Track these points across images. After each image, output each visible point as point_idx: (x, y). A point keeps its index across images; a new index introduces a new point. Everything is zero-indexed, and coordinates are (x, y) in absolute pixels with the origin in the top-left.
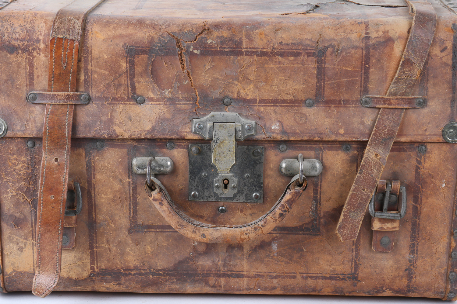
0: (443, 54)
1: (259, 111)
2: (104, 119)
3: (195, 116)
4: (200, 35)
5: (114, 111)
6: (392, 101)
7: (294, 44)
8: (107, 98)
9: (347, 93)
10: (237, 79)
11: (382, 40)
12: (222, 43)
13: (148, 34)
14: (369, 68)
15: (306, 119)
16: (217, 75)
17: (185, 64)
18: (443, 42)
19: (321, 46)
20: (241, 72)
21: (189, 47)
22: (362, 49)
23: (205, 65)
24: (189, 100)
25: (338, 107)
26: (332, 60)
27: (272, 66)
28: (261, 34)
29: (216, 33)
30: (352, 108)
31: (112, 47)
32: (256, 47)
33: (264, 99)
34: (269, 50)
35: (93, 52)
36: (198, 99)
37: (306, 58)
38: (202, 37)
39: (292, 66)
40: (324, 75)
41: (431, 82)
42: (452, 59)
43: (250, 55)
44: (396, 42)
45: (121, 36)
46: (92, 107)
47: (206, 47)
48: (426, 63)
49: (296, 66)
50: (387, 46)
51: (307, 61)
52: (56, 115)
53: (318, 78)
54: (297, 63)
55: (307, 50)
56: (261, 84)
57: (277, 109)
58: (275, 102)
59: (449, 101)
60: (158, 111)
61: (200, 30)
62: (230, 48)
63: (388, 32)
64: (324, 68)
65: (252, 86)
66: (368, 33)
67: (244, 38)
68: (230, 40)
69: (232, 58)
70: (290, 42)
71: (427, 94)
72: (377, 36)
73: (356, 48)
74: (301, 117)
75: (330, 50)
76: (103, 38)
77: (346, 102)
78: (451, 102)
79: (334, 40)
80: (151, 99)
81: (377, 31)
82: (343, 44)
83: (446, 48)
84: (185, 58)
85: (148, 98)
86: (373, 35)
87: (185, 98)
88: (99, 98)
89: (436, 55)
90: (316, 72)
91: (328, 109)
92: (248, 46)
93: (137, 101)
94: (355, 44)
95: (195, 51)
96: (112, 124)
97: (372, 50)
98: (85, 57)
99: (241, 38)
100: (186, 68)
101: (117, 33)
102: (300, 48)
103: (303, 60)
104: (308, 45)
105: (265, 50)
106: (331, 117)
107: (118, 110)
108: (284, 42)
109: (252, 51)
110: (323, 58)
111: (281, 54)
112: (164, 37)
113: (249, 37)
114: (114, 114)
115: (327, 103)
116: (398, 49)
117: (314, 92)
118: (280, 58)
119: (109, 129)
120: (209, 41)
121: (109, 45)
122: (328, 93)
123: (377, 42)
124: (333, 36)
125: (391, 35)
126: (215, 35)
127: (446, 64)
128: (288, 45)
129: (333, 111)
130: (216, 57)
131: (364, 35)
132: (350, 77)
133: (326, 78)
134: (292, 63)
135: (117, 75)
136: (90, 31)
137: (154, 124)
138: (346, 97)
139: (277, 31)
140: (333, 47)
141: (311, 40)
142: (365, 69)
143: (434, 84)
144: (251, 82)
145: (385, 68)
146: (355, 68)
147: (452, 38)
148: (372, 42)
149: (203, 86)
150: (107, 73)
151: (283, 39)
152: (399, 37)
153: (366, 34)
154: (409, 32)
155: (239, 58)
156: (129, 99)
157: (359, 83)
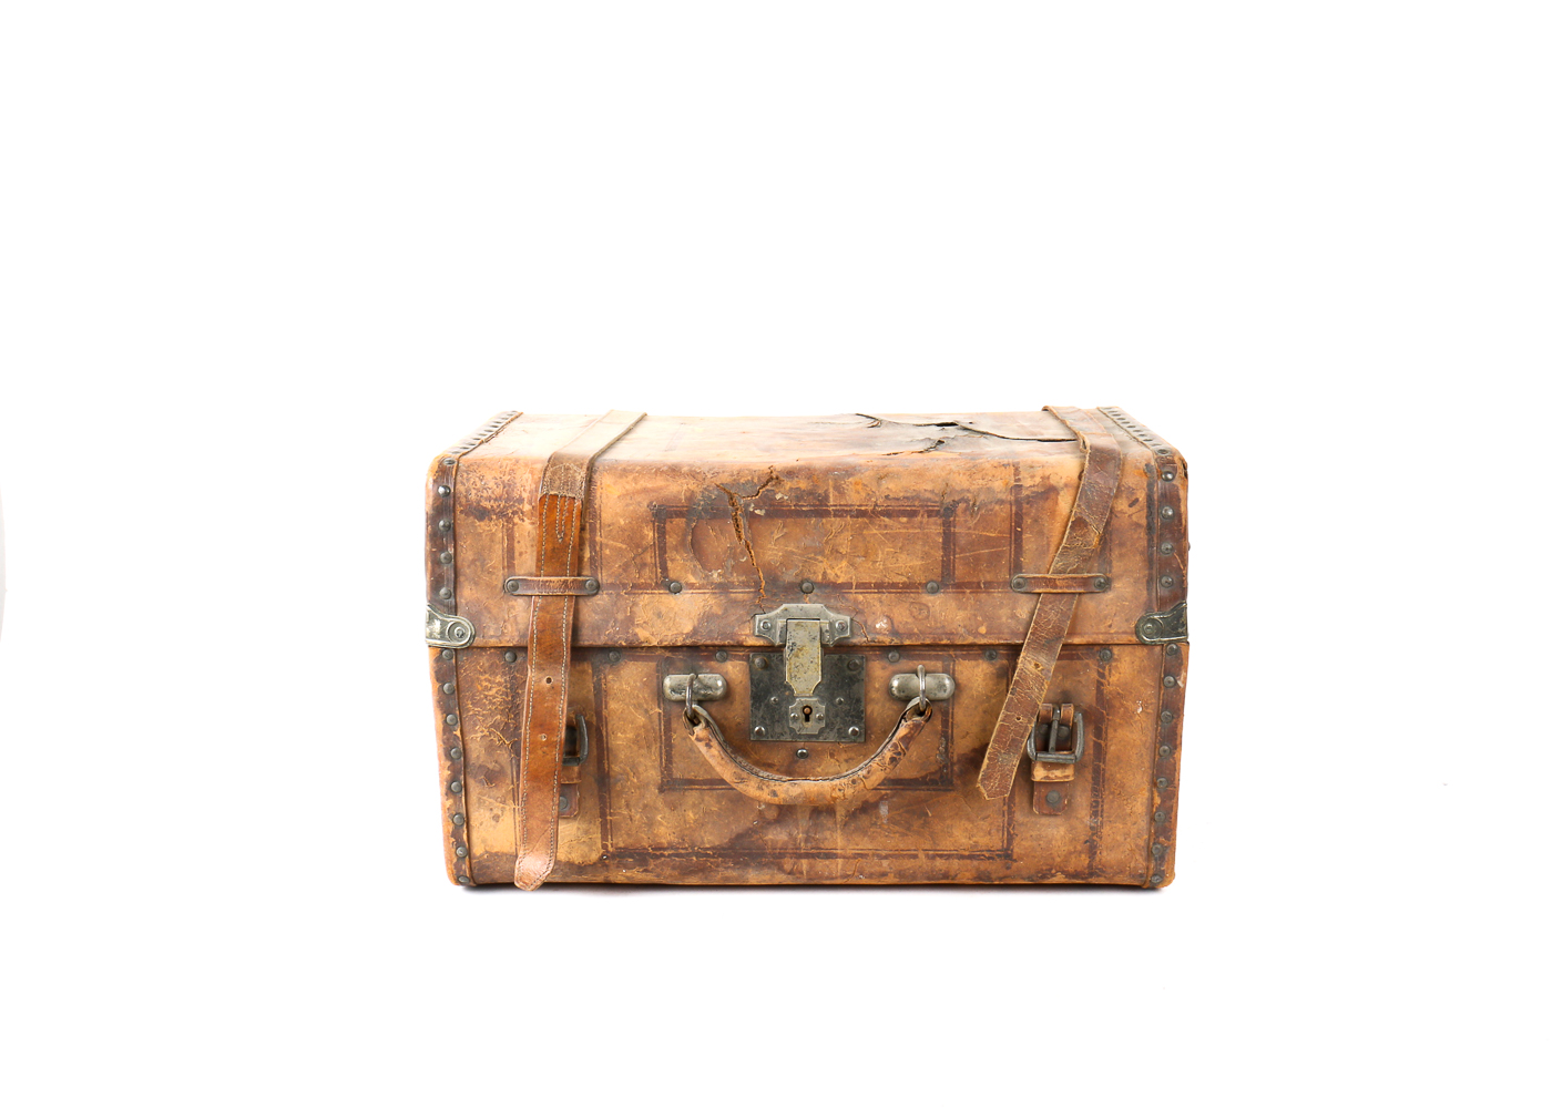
0: (1133, 510)
1: (855, 600)
2: (620, 616)
3: (758, 611)
4: (764, 486)
5: (635, 604)
6: (1057, 582)
7: (907, 498)
8: (624, 586)
9: (989, 572)
10: (822, 552)
11: (1041, 490)
12: (799, 498)
13: (685, 487)
14: (1021, 533)
15: (929, 611)
16: (791, 548)
17: (743, 531)
18: (1131, 491)
19: (948, 500)
20: (827, 542)
21: (749, 505)
22: (1011, 505)
23: (772, 533)
24: (749, 587)
25: (977, 592)
26: (966, 521)
27: (875, 531)
28: (857, 484)
29: (788, 484)
30: (997, 594)
31: (631, 508)
32: (850, 503)
33: (863, 583)
34: (870, 508)
35: (603, 515)
36: (763, 584)
37: (925, 520)
38: (767, 490)
39: (904, 531)
40: (954, 545)
41: (1116, 552)
42: (1147, 517)
43: (841, 516)
44: (1062, 493)
45: (645, 491)
46: (602, 599)
47: (774, 505)
48: (1108, 523)
49: (911, 531)
50: (1047, 498)
51: (928, 523)
52: (548, 612)
53: (944, 549)
54: (913, 527)
55: (927, 506)
56: (858, 560)
57: (884, 596)
58: (880, 587)
59: (1145, 580)
60: (702, 604)
61: (764, 480)
62: (811, 506)
63: (1048, 478)
64: (954, 533)
65: (844, 563)
66: (1019, 480)
67: (831, 490)
68: (810, 493)
69: (813, 520)
70: (902, 494)
71: (1110, 571)
72: (1032, 483)
73: (1001, 502)
74: (920, 610)
75: (962, 506)
76: (618, 494)
77: (989, 585)
78: (1148, 582)
79: (968, 491)
80: (692, 586)
81: (1033, 477)
82: (982, 497)
83: (1137, 500)
84: (742, 522)
85: (687, 584)
86: (1027, 482)
87: (743, 582)
88: (612, 586)
89: (1122, 512)
90: (941, 540)
91: (961, 596)
92: (838, 502)
93: (669, 589)
94: (1000, 496)
95: (757, 512)
96: (633, 624)
97: (1025, 506)
98: (591, 524)
99: (826, 490)
100: (743, 537)
101: (638, 487)
102: (916, 503)
103: (921, 523)
104: (929, 500)
105: (863, 508)
106: (966, 609)
107: (642, 603)
108: (892, 496)
109: (843, 510)
110: (952, 519)
111: (888, 514)
112: (709, 491)
113: (838, 488)
114: (635, 609)
115: (960, 587)
116: (1064, 503)
117: (939, 570)
118: (886, 519)
119: (628, 632)
120: (778, 497)
121: (627, 505)
122: (960, 571)
123: (1033, 492)
124: (965, 485)
125: (1053, 481)
126: (787, 487)
127: (1138, 525)
128: (898, 499)
129: (968, 599)
130: (788, 520)
131: (1013, 483)
132: (994, 547)
133: (957, 550)
134: (905, 528)
135: (640, 550)
136: (598, 484)
137: (696, 623)
138: (989, 577)
139: (881, 478)
140: (967, 501)
141: (932, 492)
142: (1015, 534)
143: (1121, 555)
144: (843, 556)
145: (1045, 531)
146: (1000, 532)
147: (1145, 485)
148: (1025, 493)
149: (769, 564)
150: (624, 546)
151: (891, 490)
152: (1066, 485)
153: (1016, 481)
154: (1080, 477)
155: (824, 520)
156: (658, 586)
157: (1008, 555)
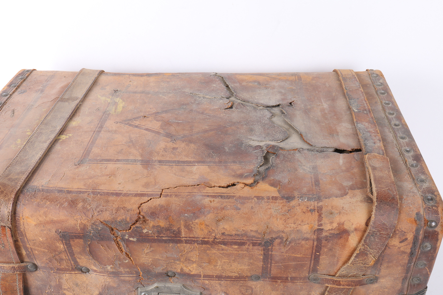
0: (403, 244)
1: (203, 283)
2: (53, 284)
3: (140, 285)
4: (134, 224)
5: (60, 278)
6: (341, 282)
7: (238, 235)
8: (51, 269)
9: (294, 273)
10: (179, 260)
11: (336, 232)
12: (159, 232)
13: (79, 222)
14: (319, 256)
15: (252, 290)
16: (158, 257)
17: (123, 248)
18: (404, 233)
19: (267, 237)
20: (182, 256)
21: (125, 235)
22: (314, 241)
23: (143, 250)
24: (132, 274)
25: (285, 282)
26: (280, 249)
27: (215, 252)
28: (201, 224)
29: (151, 223)
30: (299, 284)
31: (45, 232)
32: (196, 236)
33: (208, 275)
34: (211, 240)
35: (27, 235)
36: (141, 274)
37: (251, 247)
38: (137, 227)
39: (236, 252)
40: (271, 260)
41: (385, 265)
42: (411, 248)
43: (191, 243)
44: (352, 235)
45: (52, 222)
46: (40, 274)
47: (142, 236)
48: (383, 251)
49: (240, 252)
50: (341, 237)
51: (252, 249)
52: (7, 281)
53: (264, 262)
54: (242, 251)
55: (252, 240)
56: (204, 264)
57: (222, 282)
58: (219, 277)
59: (401, 278)
60: (103, 280)
61: (134, 219)
62: (168, 237)
63: (343, 224)
64: (271, 255)
65: (195, 265)
66: (321, 225)
67: (182, 227)
68: (168, 229)
69: (171, 245)
70: (234, 233)
71: (378, 274)
72: (330, 228)
73: (307, 239)
74: (247, 289)
75: (278, 241)
76: (34, 223)
77: (293, 279)
78: (403, 279)
79: (283, 232)
80: (95, 271)
81: (331, 223)
82: (293, 236)
83: (406, 239)
84: (122, 244)
85: (92, 269)
86: (327, 227)
87: (128, 272)
88: (44, 268)
89: (394, 246)
90: (262, 257)
91: (274, 283)
92: (188, 235)
93: (81, 271)
94: (306, 236)
95: (131, 239)
96: (61, 288)
97: (324, 241)
98: (21, 239)
99: (179, 228)
100: (124, 250)
101: (48, 219)
102: (245, 238)
103: (248, 249)
104: (254, 237)
105: (206, 240)
106: (277, 290)
107: (65, 278)
108: (226, 233)
109: (192, 240)
110: (270, 247)
111: (225, 243)
112: (96, 225)
113: (187, 226)
114: (61, 281)
115: (274, 279)
116: (353, 240)
117: (261, 271)
118: (222, 246)
119: (59, 293)
120: (145, 231)
121: (42, 230)
122: (274, 271)
123: (330, 234)
124: (281, 227)
125: (346, 227)
126: (151, 225)
127: (404, 252)
128: (231, 236)
129: (279, 285)
130: (153, 244)
131: (316, 227)
132: (299, 261)
133: (273, 262)
134: (236, 251)
135: (57, 253)
136: (21, 216)
137: (101, 290)
138: (294, 275)
139: (219, 221)
140: (282, 238)
141: (256, 231)
142: (315, 256)
143: (388, 267)
144: (193, 262)
145: (337, 255)
146: (304, 255)
147: (414, 230)
148: (324, 234)
149: (144, 264)
150: (46, 251)
151: (226, 230)
152: (356, 229)
153: (319, 225)
154: (367, 224)
155: (179, 245)
156: (73, 270)
157: (309, 265)
